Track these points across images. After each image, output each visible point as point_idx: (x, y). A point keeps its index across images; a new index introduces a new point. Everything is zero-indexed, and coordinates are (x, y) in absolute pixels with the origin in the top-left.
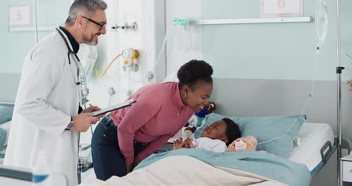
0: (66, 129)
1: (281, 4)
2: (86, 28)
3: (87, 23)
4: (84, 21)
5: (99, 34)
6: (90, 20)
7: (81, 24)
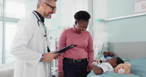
0: (40, 61)
1: (144, 7)
2: (45, 8)
3: (46, 6)
4: (45, 5)
5: (52, 13)
6: (48, 5)
7: (43, 6)
